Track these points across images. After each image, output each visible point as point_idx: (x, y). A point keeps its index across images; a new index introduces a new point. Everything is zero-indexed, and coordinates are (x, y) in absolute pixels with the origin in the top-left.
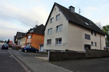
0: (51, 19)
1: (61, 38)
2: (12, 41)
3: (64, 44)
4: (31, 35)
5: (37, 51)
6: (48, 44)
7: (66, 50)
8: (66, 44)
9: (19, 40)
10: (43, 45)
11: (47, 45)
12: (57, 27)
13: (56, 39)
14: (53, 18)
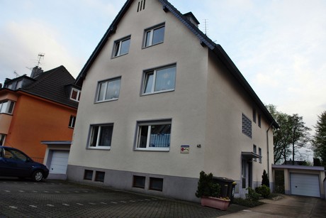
0: (117, 43)
1: (170, 120)
3: (183, 148)
4: (12, 103)
5: (39, 176)
6: (95, 145)
7: (202, 174)
8: (193, 148)
10: (69, 146)
11: (87, 149)
12: (148, 73)
13: (138, 122)
14: (128, 38)
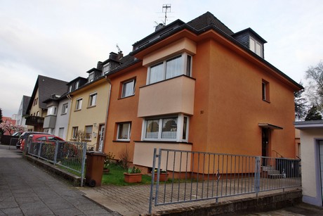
2: (13, 119)
9: (51, 111)
